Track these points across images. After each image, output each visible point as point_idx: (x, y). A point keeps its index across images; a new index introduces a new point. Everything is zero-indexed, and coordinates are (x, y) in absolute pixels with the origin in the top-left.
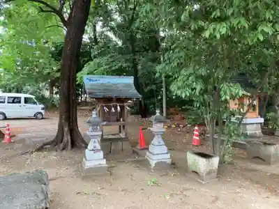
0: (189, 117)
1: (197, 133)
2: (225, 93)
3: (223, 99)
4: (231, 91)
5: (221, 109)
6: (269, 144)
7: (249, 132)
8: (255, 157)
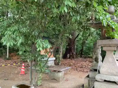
0: (21, 57)
1: (23, 67)
2: (39, 46)
3: (38, 50)
4: (43, 44)
5: (36, 55)
6: (59, 72)
7: (49, 65)
8: (52, 79)
